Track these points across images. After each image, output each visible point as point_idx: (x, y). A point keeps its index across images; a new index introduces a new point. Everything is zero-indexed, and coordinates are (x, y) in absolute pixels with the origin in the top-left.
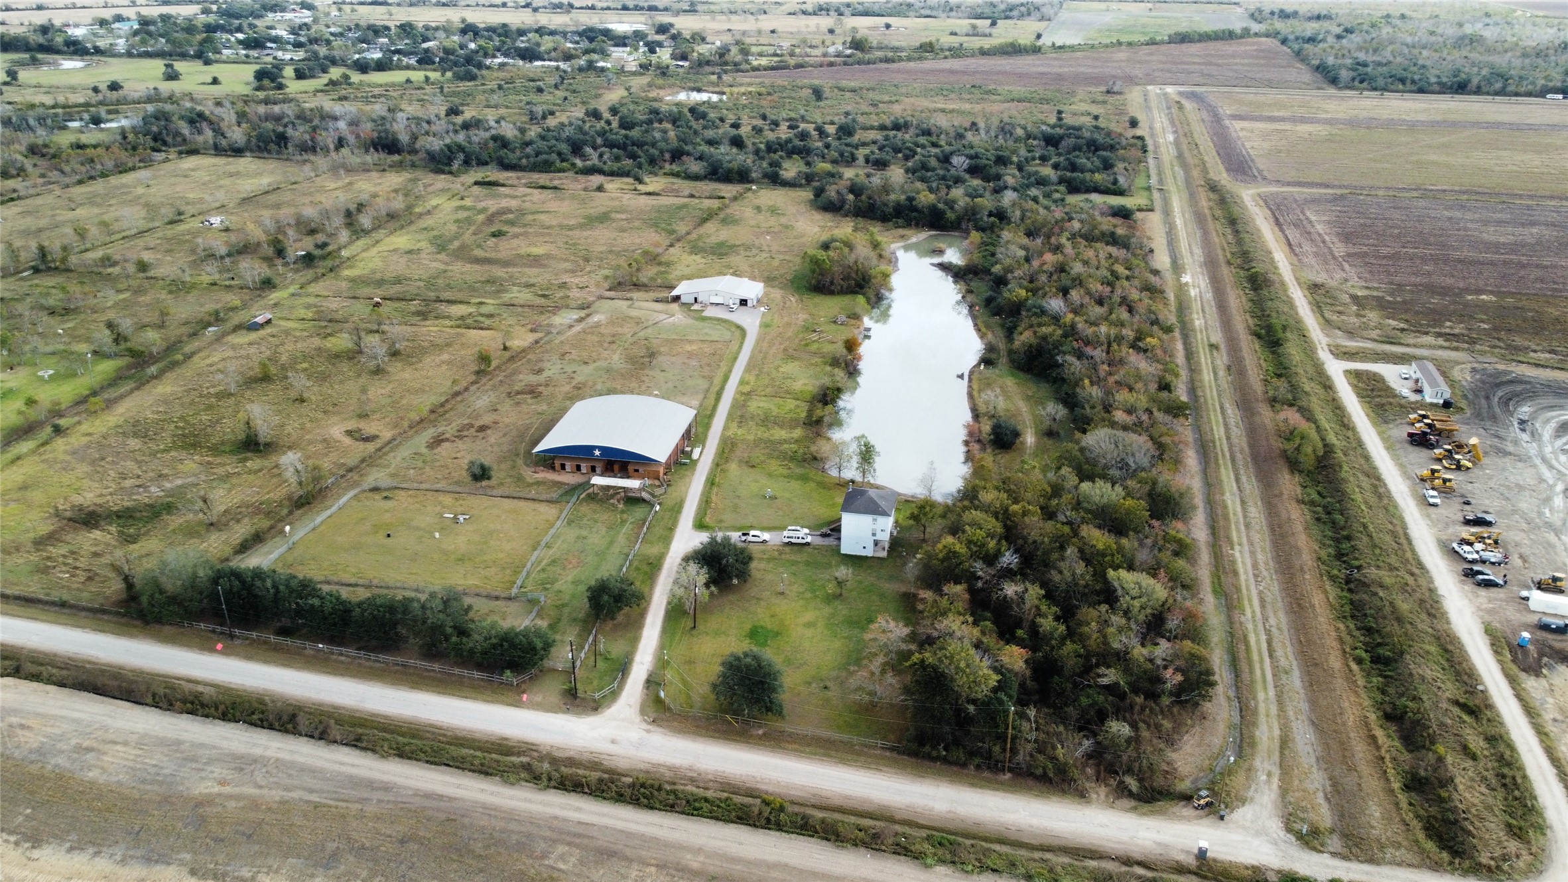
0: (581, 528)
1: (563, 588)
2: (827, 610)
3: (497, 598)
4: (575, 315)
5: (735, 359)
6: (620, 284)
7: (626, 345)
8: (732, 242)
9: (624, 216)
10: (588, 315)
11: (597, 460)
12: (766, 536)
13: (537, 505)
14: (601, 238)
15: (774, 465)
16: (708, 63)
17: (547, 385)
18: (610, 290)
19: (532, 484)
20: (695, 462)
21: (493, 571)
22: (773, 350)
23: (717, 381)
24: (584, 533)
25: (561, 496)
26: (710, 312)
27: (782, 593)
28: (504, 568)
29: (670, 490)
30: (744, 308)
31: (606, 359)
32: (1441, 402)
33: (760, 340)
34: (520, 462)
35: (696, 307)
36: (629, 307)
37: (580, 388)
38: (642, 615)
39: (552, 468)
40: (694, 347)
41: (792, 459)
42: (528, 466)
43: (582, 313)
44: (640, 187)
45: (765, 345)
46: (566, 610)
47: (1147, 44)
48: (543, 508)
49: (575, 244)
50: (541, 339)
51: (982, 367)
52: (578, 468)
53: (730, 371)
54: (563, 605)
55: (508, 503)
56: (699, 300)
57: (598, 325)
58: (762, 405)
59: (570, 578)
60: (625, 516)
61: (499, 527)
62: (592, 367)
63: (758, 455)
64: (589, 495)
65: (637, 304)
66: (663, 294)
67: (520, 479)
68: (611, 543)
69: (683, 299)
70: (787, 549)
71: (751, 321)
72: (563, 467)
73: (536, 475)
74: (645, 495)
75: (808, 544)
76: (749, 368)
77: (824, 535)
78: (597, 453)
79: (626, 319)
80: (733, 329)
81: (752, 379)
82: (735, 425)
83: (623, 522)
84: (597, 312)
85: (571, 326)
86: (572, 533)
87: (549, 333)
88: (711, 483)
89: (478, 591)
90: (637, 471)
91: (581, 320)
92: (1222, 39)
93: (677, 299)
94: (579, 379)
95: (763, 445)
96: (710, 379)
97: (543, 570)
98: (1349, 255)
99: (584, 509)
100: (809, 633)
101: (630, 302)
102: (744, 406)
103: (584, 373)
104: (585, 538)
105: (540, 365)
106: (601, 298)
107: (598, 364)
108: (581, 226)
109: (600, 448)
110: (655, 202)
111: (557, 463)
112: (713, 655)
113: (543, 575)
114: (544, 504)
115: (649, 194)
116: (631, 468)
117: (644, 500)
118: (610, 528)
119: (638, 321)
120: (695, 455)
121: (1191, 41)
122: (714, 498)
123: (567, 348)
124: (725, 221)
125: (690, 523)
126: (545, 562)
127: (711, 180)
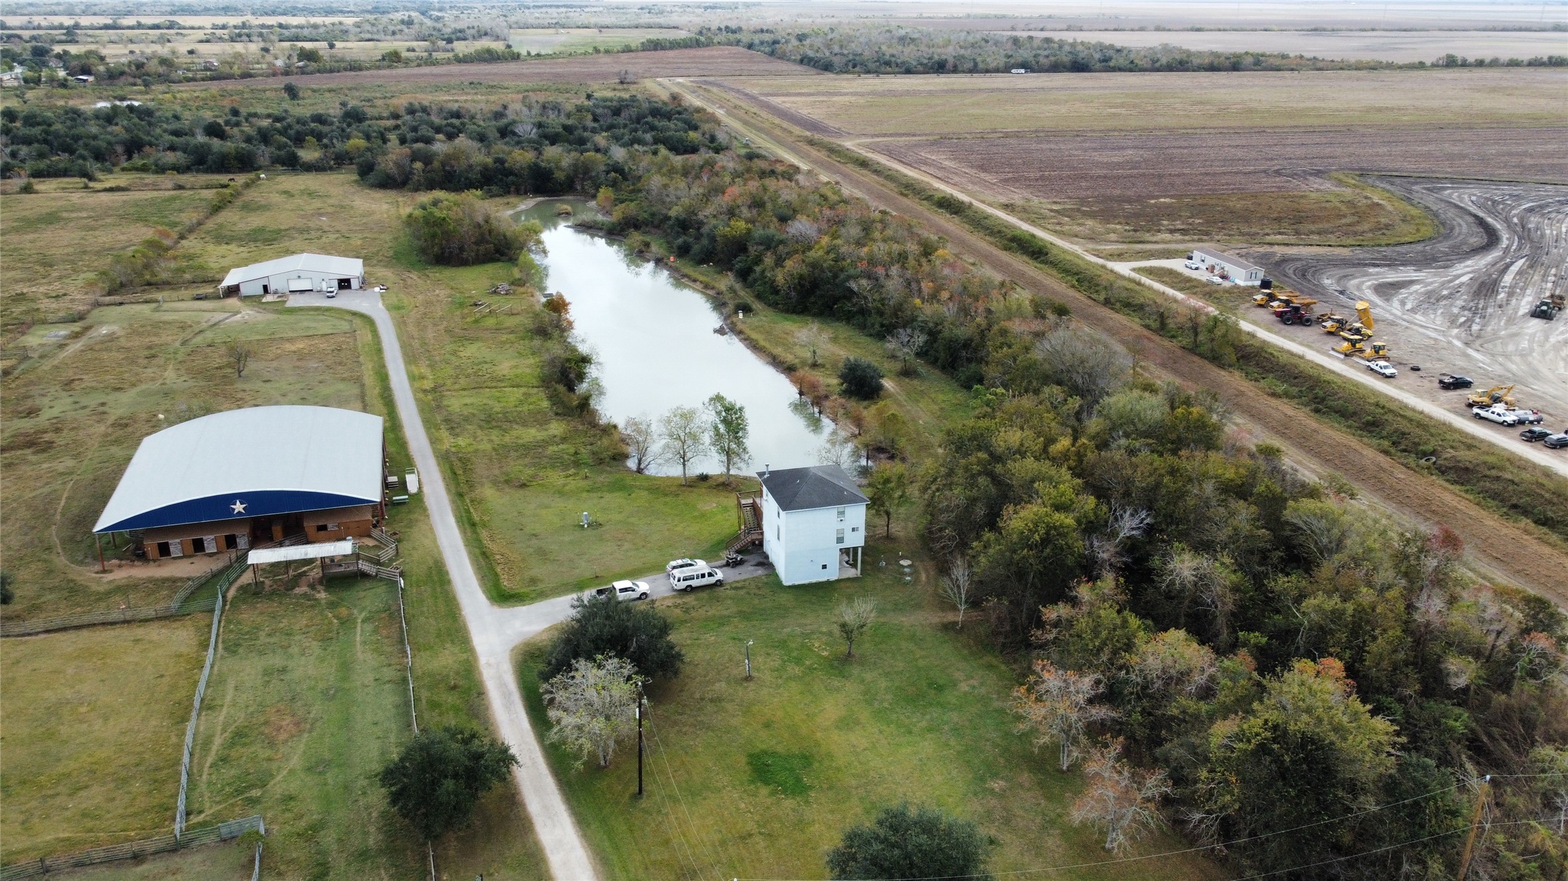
0: (262, 653)
1: (293, 787)
2: (851, 688)
3: (138, 858)
4: (63, 331)
5: (379, 351)
6: (122, 285)
7: (180, 357)
8: (273, 227)
9: (84, 214)
10: (87, 328)
11: (239, 521)
12: (643, 586)
13: (139, 632)
14: (59, 240)
15: (556, 478)
16: (122, 73)
17: (58, 430)
18: (109, 294)
19: (108, 594)
20: (418, 497)
21: (95, 796)
22: (430, 334)
23: (369, 379)
24: (277, 661)
25: (187, 600)
26: (294, 302)
27: (748, 678)
28: (125, 781)
29: (404, 547)
30: (346, 291)
31: (153, 379)
32: (1258, 283)
33: (400, 325)
34: (60, 560)
35: (269, 298)
36: (156, 310)
37: (126, 425)
38: (512, 801)
39: (140, 556)
40: (300, 345)
41: (577, 464)
42: (81, 563)
43: (76, 327)
44: (91, 184)
45: (412, 328)
46: (328, 838)
47: (624, 52)
48: (154, 633)
49: (15, 250)
50: (14, 368)
51: (741, 315)
52: (199, 546)
53: (384, 366)
54: (316, 828)
55: (66, 642)
56: (272, 288)
57: (112, 338)
58: (468, 401)
59: (295, 761)
60: (343, 611)
61: (68, 693)
62: (133, 392)
63: (518, 468)
64: (244, 589)
65: (166, 306)
66: (208, 290)
67: (74, 591)
68: (346, 668)
69: (244, 290)
70: (690, 599)
71: (370, 303)
72: (164, 550)
73: (109, 577)
74: (364, 566)
75: (719, 583)
76: (410, 357)
77: (733, 564)
78: (239, 507)
79: (158, 326)
80: (348, 317)
81: (424, 370)
82: (444, 433)
83: (347, 623)
84: (101, 323)
85: (62, 346)
86: (249, 669)
87: (26, 358)
88: (469, 524)
89: (77, 854)
90: (323, 528)
91: (76, 336)
92: (690, 47)
93: (233, 291)
94: (115, 413)
95: (512, 454)
96: (358, 381)
97: (224, 760)
98: (1001, 181)
99: (249, 616)
100: (858, 738)
101: (154, 305)
102: (439, 407)
103: (121, 404)
104: (284, 670)
105: (29, 403)
106: (98, 304)
107: (143, 387)
108: (16, 230)
109: (243, 497)
110: (125, 198)
111: (151, 546)
112: (723, 843)
113: (229, 773)
114: (156, 624)
115: (111, 190)
116: (310, 525)
117: (364, 575)
118: (325, 639)
119: (183, 327)
120: (412, 487)
121: (663, 48)
122: (492, 547)
123: (70, 374)
124: (246, 207)
125: (481, 597)
126: (218, 741)
127: (198, 171)
